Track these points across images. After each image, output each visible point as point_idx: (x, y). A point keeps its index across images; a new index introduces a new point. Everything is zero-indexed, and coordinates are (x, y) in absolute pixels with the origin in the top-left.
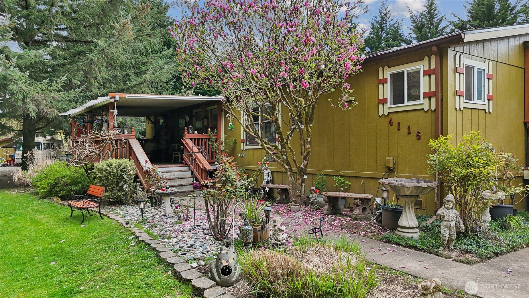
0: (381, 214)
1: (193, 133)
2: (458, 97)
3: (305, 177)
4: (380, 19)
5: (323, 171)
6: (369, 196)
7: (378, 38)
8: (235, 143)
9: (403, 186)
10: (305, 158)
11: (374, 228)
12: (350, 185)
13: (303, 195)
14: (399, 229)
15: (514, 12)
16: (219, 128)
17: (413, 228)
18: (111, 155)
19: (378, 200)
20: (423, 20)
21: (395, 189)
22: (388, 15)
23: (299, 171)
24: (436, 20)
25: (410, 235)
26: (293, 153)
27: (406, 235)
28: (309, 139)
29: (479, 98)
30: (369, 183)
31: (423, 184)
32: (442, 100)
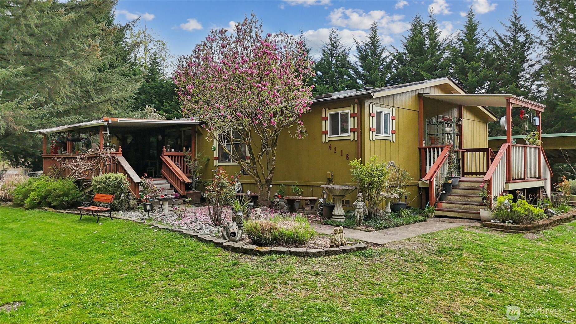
0: (323, 209)
1: (171, 151)
2: (371, 132)
3: (271, 186)
4: (330, 46)
5: (282, 182)
6: (315, 198)
7: (329, 64)
8: (208, 160)
9: (334, 189)
10: (271, 172)
11: (319, 218)
12: (303, 192)
13: (268, 200)
14: (333, 217)
15: (441, 48)
16: (193, 147)
17: (341, 216)
18: (102, 169)
19: (321, 200)
20: (368, 50)
21: (330, 190)
22: (337, 43)
23: (266, 182)
24: (378, 50)
25: (339, 220)
26: (262, 168)
27: (337, 220)
28: (274, 158)
29: (386, 132)
30: (315, 189)
31: (347, 188)
32: (361, 134)
